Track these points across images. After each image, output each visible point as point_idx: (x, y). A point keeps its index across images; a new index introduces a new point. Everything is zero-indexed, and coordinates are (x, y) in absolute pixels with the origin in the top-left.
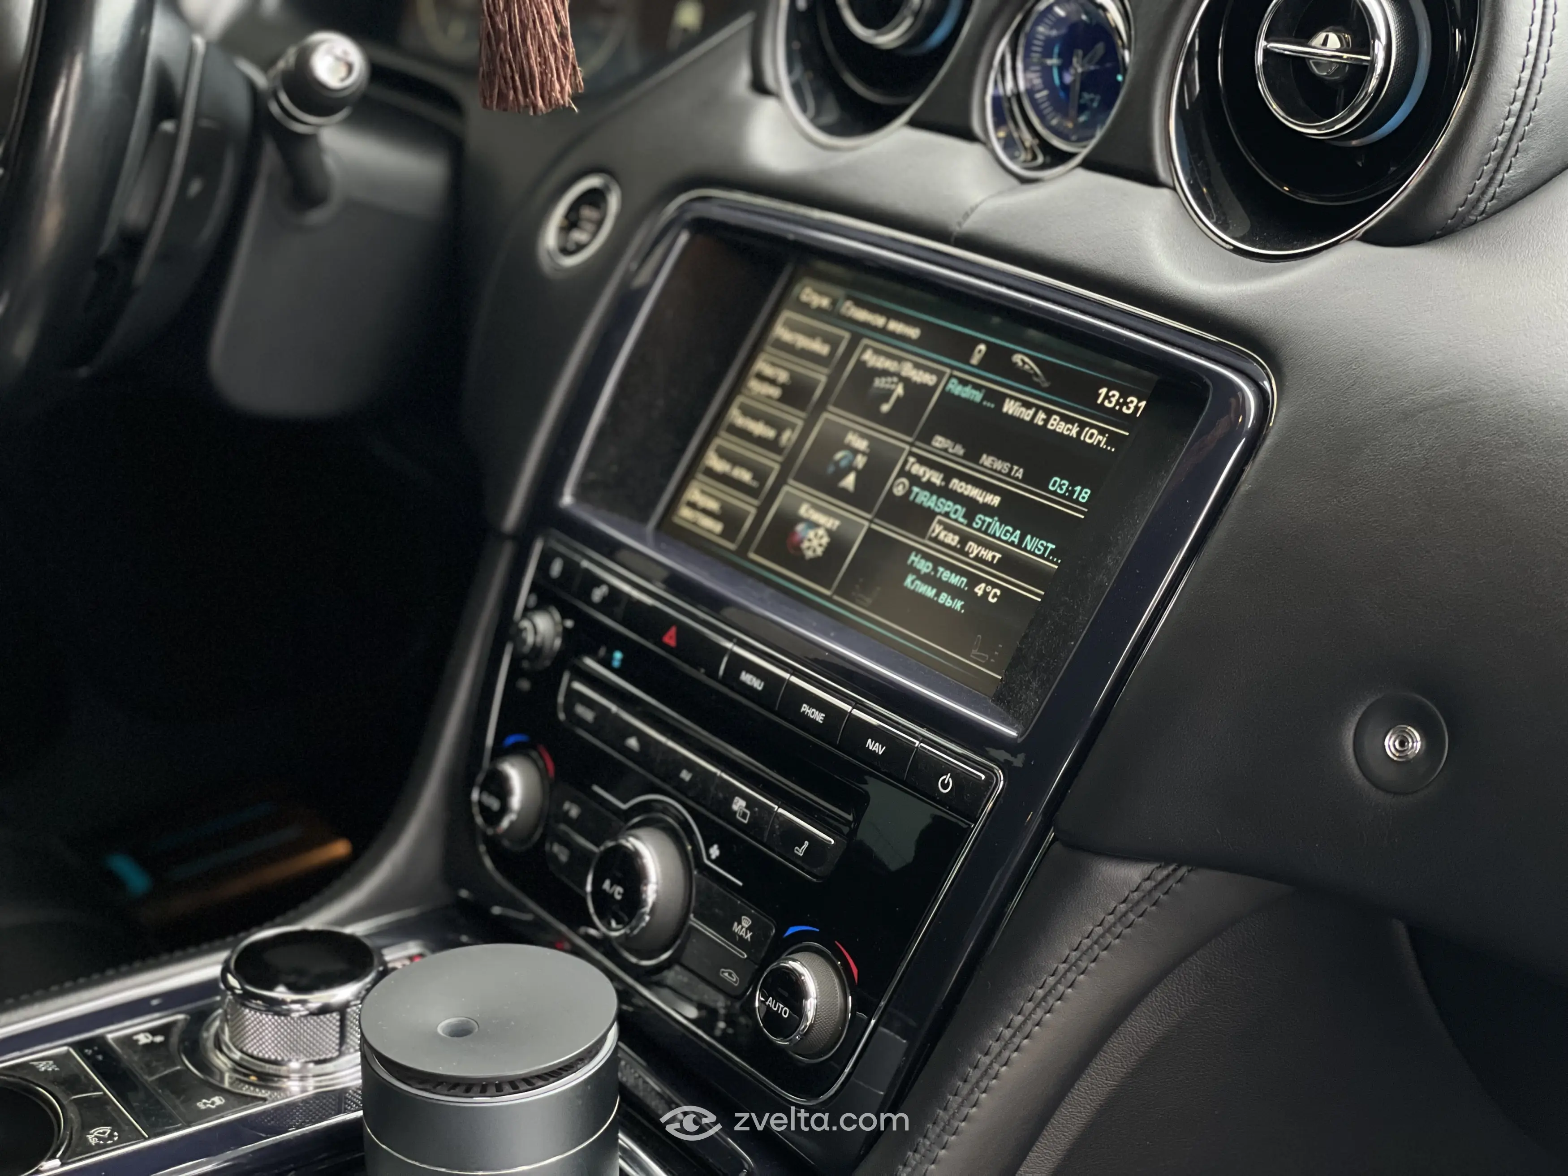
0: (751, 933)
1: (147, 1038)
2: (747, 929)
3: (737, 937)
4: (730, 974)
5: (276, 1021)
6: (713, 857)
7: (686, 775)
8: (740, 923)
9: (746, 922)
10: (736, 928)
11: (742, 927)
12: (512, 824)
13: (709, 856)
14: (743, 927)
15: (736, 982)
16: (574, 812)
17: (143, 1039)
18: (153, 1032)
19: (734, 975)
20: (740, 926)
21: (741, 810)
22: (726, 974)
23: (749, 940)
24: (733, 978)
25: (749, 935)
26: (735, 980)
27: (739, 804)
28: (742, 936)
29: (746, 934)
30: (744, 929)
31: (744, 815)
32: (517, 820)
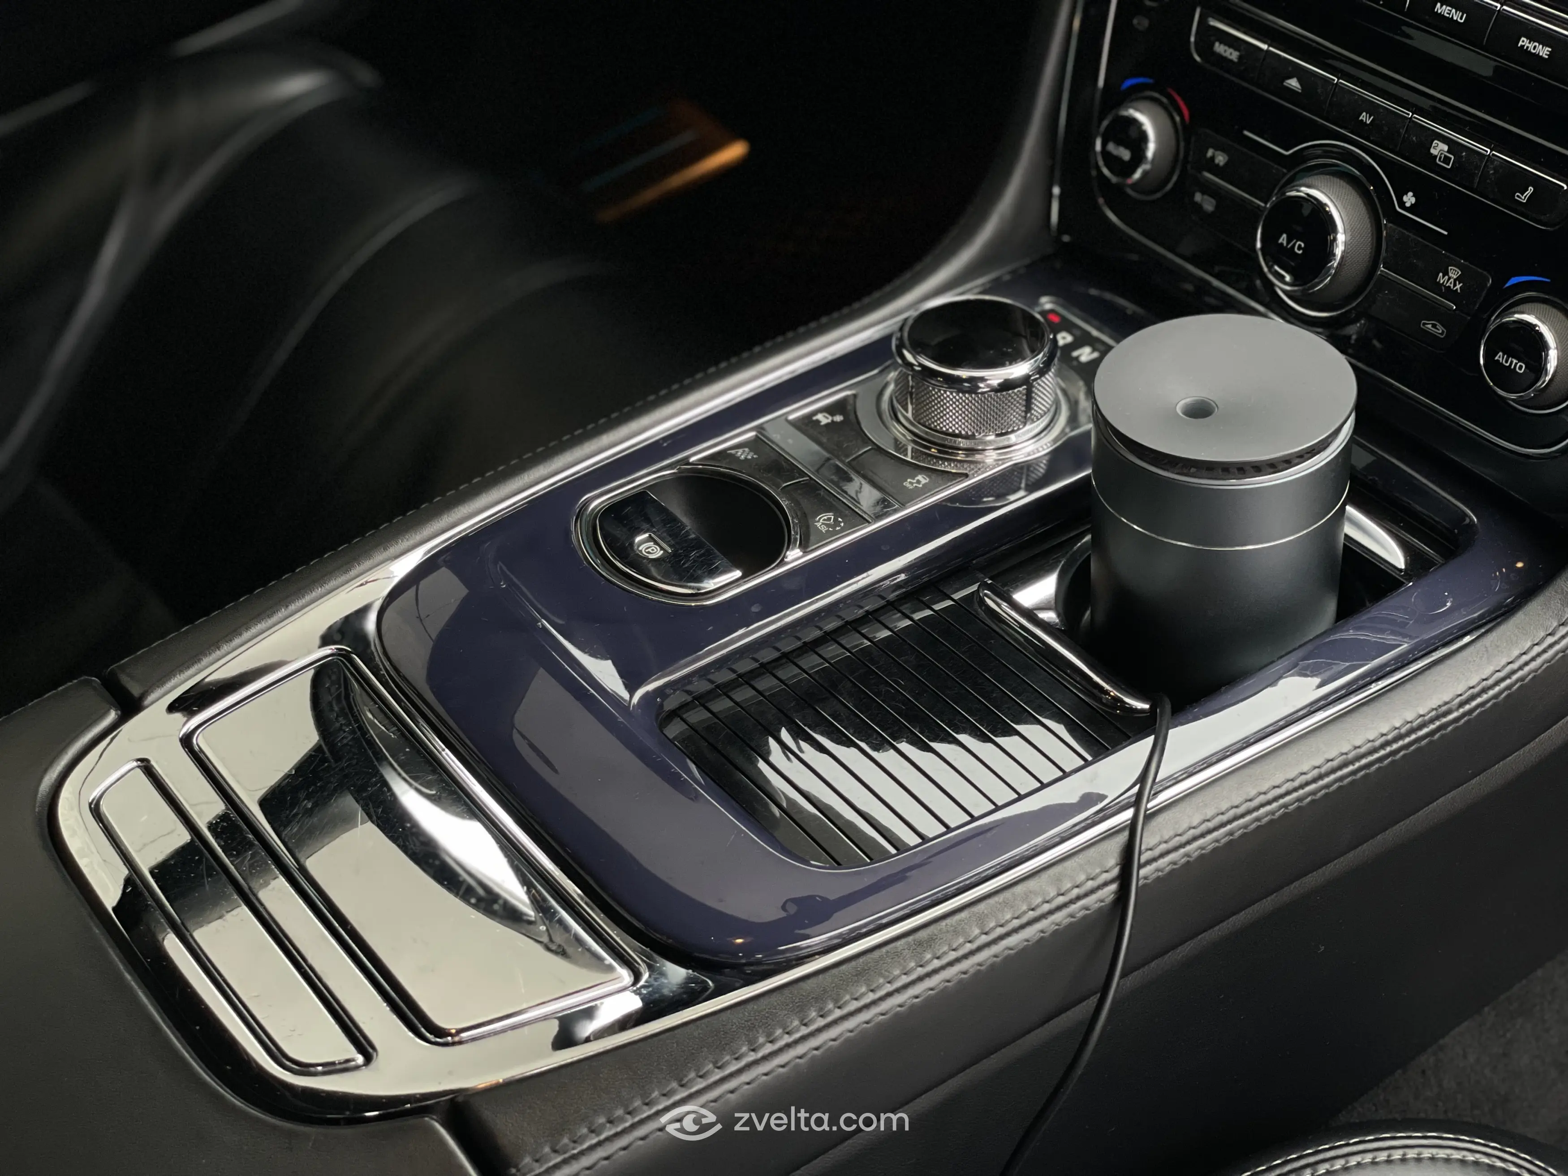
0: (1461, 284)
1: (827, 418)
2: (1455, 280)
3: (1443, 288)
4: (1434, 326)
5: (961, 398)
6: (1408, 205)
7: (1365, 117)
8: (1446, 273)
9: (1454, 273)
10: (1441, 278)
11: (1449, 278)
12: (1145, 174)
13: (1402, 204)
14: (1451, 278)
15: (1442, 334)
16: (1221, 159)
17: (824, 419)
18: (830, 410)
19: (1439, 326)
20: (1446, 277)
21: (1442, 154)
22: (1429, 326)
23: (1459, 291)
24: (1438, 330)
25: (1458, 286)
26: (1440, 332)
27: (1438, 149)
28: (1449, 287)
29: (1455, 285)
30: (1452, 280)
31: (1447, 160)
32: (1152, 170)
